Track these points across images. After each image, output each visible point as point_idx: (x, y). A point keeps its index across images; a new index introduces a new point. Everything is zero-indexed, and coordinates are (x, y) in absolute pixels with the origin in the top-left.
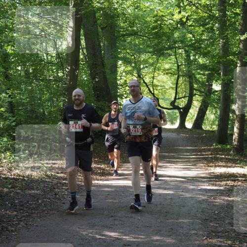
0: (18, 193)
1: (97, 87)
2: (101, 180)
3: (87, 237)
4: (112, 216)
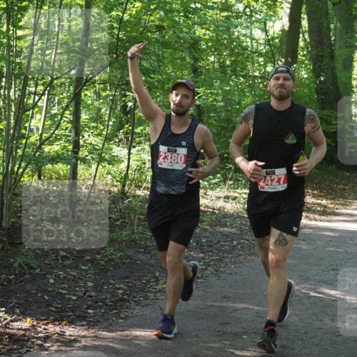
0: (205, 230)
1: (321, 89)
2: (321, 220)
3: (298, 294)
4: (334, 269)
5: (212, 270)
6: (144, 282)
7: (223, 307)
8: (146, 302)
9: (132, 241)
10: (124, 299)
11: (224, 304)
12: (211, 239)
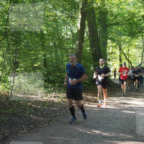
0: (45, 109)
2: (93, 105)
3: (82, 132)
4: (98, 123)
5: (47, 124)
6: (17, 130)
7: (51, 139)
8: (17, 138)
9: (13, 114)
10: (8, 137)
11: (51, 138)
12: (47, 112)
